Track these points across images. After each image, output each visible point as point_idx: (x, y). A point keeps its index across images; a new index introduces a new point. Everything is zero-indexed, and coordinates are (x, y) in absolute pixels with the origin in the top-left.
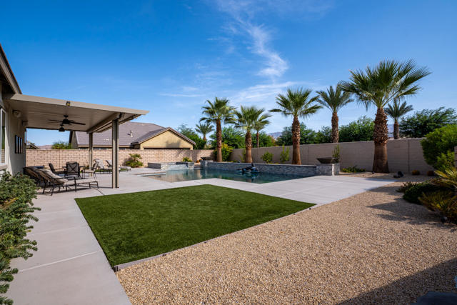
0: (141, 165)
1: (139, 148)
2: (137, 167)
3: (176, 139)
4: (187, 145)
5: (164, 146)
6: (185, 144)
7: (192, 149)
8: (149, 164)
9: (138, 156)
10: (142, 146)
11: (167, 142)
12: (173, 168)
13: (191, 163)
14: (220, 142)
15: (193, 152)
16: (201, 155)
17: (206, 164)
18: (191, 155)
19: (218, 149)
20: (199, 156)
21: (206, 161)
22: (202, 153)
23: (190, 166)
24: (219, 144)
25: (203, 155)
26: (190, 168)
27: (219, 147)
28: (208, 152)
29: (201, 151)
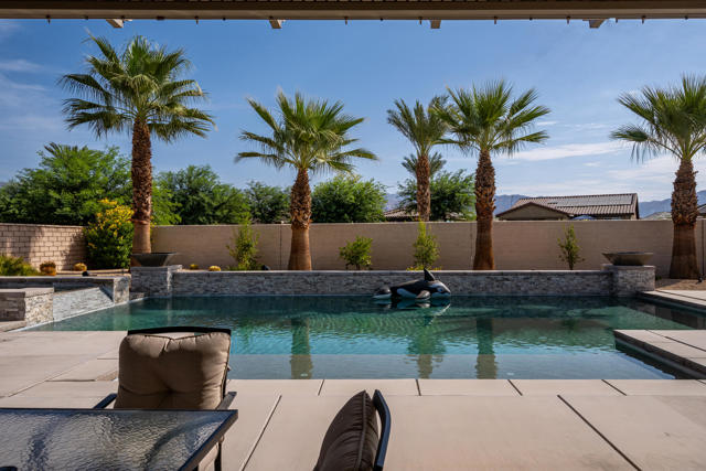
12: (66, 308)
13: (122, 280)
14: (149, 199)
15: (17, 234)
16: (41, 244)
17: (168, 279)
18: (8, 244)
19: (141, 224)
20: (37, 249)
21: (166, 270)
22: (44, 239)
23: (118, 295)
24: (147, 208)
25: (47, 244)
26: (118, 301)
27: (146, 217)
28: (64, 234)
29: (45, 229)
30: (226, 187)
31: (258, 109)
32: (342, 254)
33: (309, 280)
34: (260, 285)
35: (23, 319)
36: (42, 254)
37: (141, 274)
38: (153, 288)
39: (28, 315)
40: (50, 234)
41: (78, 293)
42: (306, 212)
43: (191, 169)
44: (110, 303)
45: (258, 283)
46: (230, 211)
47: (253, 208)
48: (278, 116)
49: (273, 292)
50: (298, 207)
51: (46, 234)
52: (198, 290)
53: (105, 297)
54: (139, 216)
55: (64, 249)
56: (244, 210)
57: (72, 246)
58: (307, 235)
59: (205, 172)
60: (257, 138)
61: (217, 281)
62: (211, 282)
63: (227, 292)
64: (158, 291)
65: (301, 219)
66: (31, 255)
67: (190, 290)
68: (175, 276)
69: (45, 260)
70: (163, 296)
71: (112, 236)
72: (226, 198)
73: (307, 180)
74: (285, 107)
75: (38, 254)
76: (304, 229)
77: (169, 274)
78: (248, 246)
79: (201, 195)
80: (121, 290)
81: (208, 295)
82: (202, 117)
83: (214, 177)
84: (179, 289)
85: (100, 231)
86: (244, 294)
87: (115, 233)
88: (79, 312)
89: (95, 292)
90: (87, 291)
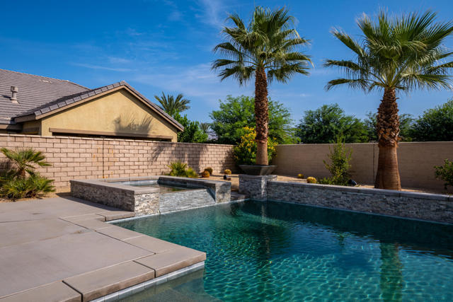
0: (47, 188)
1: (37, 131)
2: (30, 195)
3: (138, 116)
4: (165, 131)
5: (111, 130)
6: (160, 129)
7: (175, 140)
8: (73, 183)
9: (37, 158)
10: (46, 126)
11: (118, 122)
12: (173, 204)
13: (224, 185)
14: (266, 125)
15: (191, 149)
16: (207, 156)
17: (262, 187)
18: (186, 156)
19: (261, 143)
20: (204, 159)
21: (261, 179)
22: (209, 153)
23: (221, 196)
24: (264, 131)
25: (211, 156)
26: (220, 201)
27: (264, 138)
28: (221, 150)
29: (208, 147)
30: (349, 119)
31: (343, 39)
32: (438, 173)
33: (388, 199)
34: (337, 200)
35: (133, 211)
36: (207, 162)
37: (245, 181)
38: (253, 192)
39: (136, 209)
40: (212, 150)
41: (188, 193)
42: (394, 130)
43: (325, 107)
44: (213, 202)
45: (336, 197)
46: (352, 135)
47: (370, 133)
48: (361, 41)
49: (350, 208)
50: (384, 125)
51: (210, 150)
52: (285, 197)
53: (210, 197)
54: (260, 137)
55: (221, 159)
56: (363, 135)
57: (227, 158)
58: (395, 152)
59: (334, 109)
60: (340, 64)
61: (299, 191)
62: (295, 192)
63: (308, 202)
64: (255, 195)
65: (387, 137)
66: (200, 162)
67: (279, 197)
68: (268, 184)
69: (208, 166)
70: (258, 200)
71: (248, 152)
72: (348, 127)
73: (394, 100)
74: (367, 30)
75: (204, 162)
76: (392, 146)
77: (263, 182)
78: (342, 161)
79: (331, 124)
80: (223, 192)
81: (293, 203)
82: (302, 58)
83: (341, 112)
84: (272, 195)
85: (241, 148)
86: (322, 206)
87: (249, 150)
88: (183, 208)
89: (202, 193)
90: (195, 191)
